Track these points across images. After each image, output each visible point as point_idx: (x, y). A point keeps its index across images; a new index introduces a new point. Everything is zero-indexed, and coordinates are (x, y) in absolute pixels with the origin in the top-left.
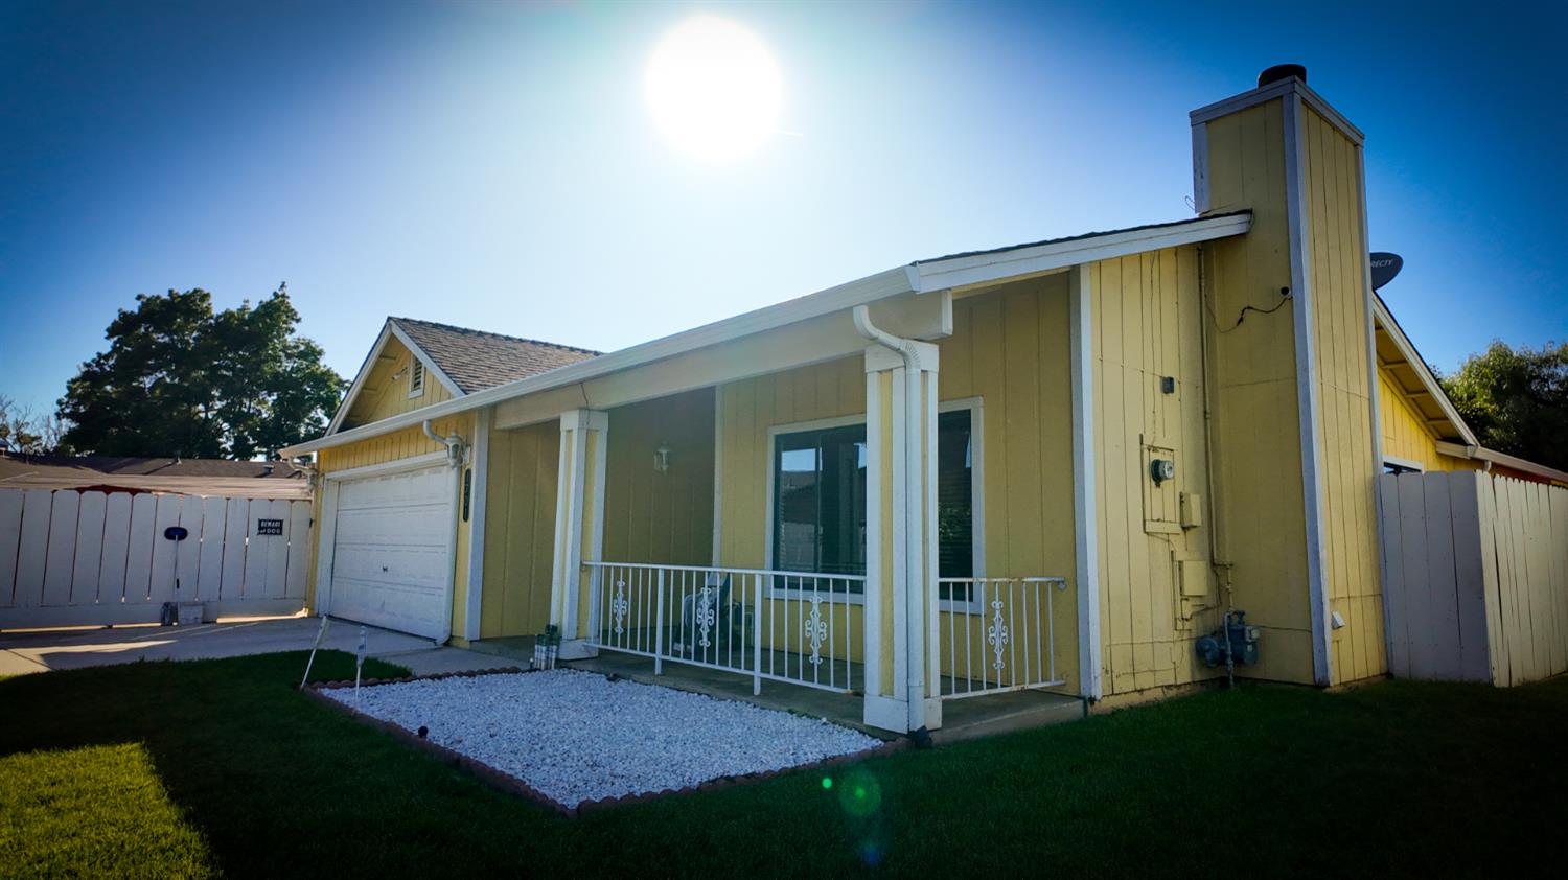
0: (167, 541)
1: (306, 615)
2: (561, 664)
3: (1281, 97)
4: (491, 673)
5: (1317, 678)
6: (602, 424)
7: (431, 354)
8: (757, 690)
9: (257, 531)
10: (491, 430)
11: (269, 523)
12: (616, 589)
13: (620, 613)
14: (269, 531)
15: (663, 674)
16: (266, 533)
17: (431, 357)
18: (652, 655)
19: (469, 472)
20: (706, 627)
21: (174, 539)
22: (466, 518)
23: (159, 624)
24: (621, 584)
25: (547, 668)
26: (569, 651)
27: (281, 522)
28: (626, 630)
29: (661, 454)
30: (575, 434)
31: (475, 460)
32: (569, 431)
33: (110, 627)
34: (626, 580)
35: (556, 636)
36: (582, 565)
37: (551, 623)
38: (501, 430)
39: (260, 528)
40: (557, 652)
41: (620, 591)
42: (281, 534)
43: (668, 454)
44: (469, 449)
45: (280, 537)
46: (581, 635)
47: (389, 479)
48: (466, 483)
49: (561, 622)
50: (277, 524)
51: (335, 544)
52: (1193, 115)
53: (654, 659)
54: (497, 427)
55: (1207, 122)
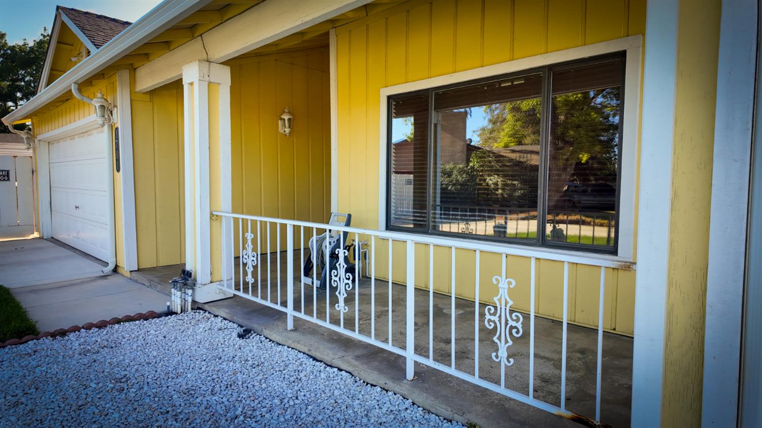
1: (38, 236)
2: (197, 307)
4: (126, 321)
6: (224, 76)
7: (86, 32)
8: (410, 373)
10: (132, 92)
12: (245, 240)
13: (250, 264)
15: (295, 329)
17: (84, 33)
18: (283, 309)
19: (117, 129)
20: (343, 291)
22: (118, 170)
24: (249, 236)
25: (183, 310)
26: (204, 295)
27: (8, 172)
28: (256, 281)
29: (284, 119)
30: (196, 86)
31: (121, 117)
32: (191, 84)
34: (254, 231)
35: (190, 282)
36: (212, 215)
37: (187, 269)
38: (138, 92)
40: (193, 295)
41: (249, 242)
42: (8, 180)
43: (289, 119)
44: (116, 109)
45: (8, 182)
46: (215, 279)
47: (74, 139)
48: (116, 139)
49: (195, 267)
51: (50, 187)
53: (286, 314)
54: (137, 90)
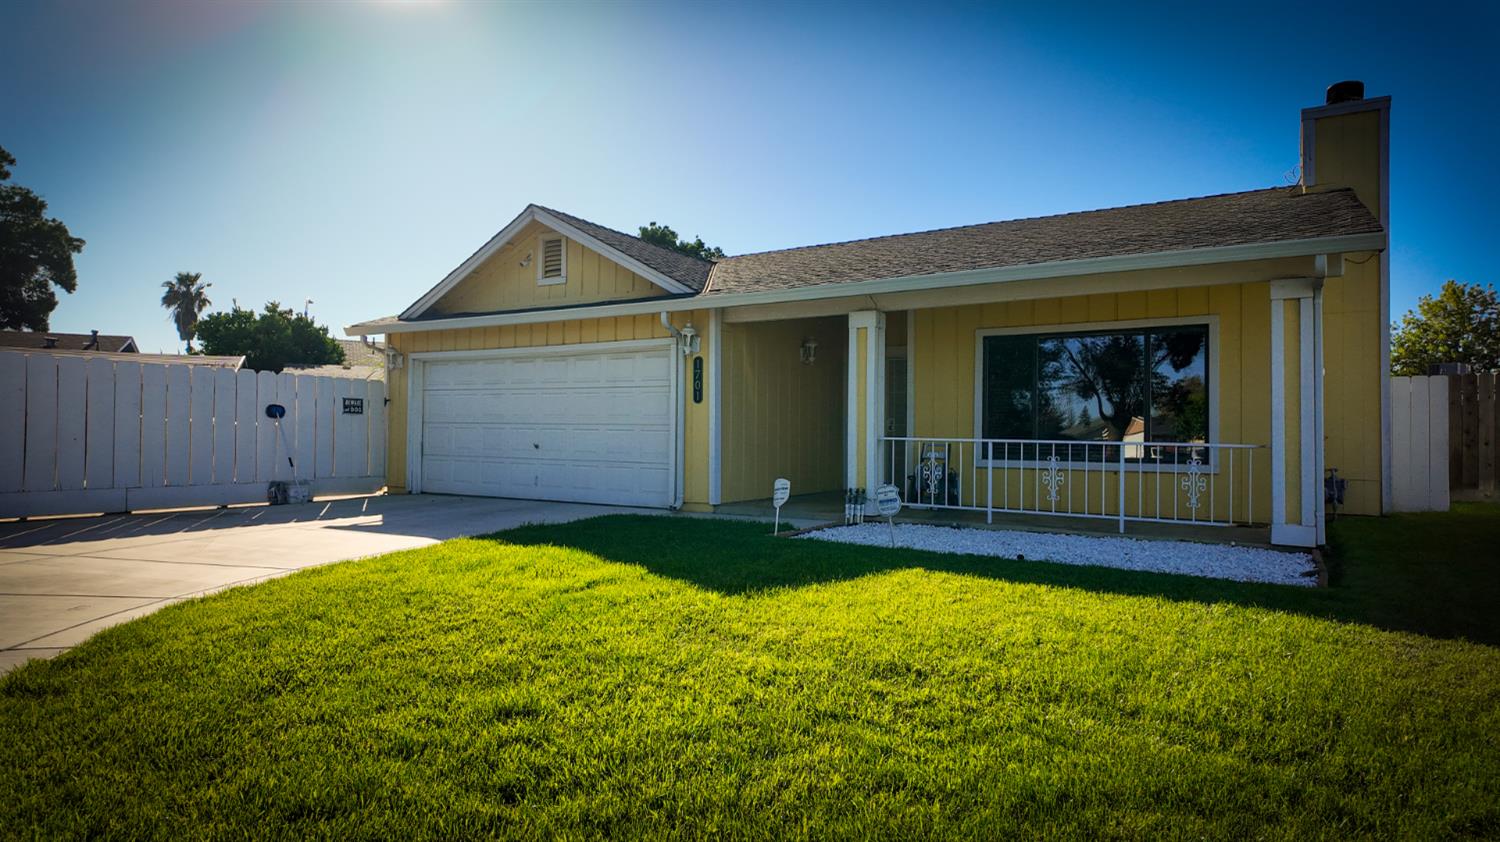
0: (269, 419)
2: (867, 519)
3: (1379, 110)
5: (1384, 511)
6: (883, 324)
8: (1122, 529)
9: (342, 410)
10: (722, 324)
11: (352, 403)
13: (933, 478)
14: (352, 409)
15: (994, 523)
16: (350, 412)
18: (982, 509)
19: (698, 359)
21: (276, 417)
22: (698, 397)
23: (267, 504)
24: (933, 455)
25: (860, 522)
27: (362, 400)
29: (808, 348)
30: (871, 332)
31: (712, 349)
32: (863, 328)
33: (225, 507)
35: (864, 496)
36: (877, 440)
37: (852, 488)
38: (729, 324)
39: (345, 407)
40: (865, 510)
41: (932, 460)
42: (362, 412)
43: (815, 348)
44: (700, 338)
45: (361, 415)
48: (695, 368)
49: (866, 486)
50: (359, 403)
51: (423, 422)
52: (1304, 112)
53: (986, 511)
54: (727, 321)
55: (1316, 119)
